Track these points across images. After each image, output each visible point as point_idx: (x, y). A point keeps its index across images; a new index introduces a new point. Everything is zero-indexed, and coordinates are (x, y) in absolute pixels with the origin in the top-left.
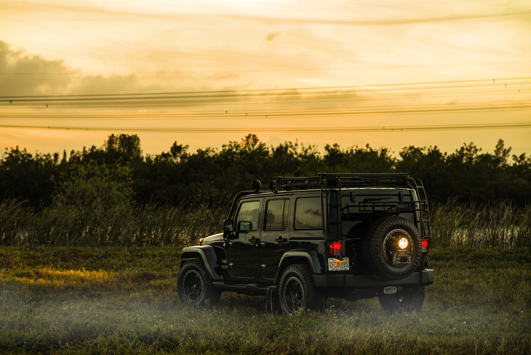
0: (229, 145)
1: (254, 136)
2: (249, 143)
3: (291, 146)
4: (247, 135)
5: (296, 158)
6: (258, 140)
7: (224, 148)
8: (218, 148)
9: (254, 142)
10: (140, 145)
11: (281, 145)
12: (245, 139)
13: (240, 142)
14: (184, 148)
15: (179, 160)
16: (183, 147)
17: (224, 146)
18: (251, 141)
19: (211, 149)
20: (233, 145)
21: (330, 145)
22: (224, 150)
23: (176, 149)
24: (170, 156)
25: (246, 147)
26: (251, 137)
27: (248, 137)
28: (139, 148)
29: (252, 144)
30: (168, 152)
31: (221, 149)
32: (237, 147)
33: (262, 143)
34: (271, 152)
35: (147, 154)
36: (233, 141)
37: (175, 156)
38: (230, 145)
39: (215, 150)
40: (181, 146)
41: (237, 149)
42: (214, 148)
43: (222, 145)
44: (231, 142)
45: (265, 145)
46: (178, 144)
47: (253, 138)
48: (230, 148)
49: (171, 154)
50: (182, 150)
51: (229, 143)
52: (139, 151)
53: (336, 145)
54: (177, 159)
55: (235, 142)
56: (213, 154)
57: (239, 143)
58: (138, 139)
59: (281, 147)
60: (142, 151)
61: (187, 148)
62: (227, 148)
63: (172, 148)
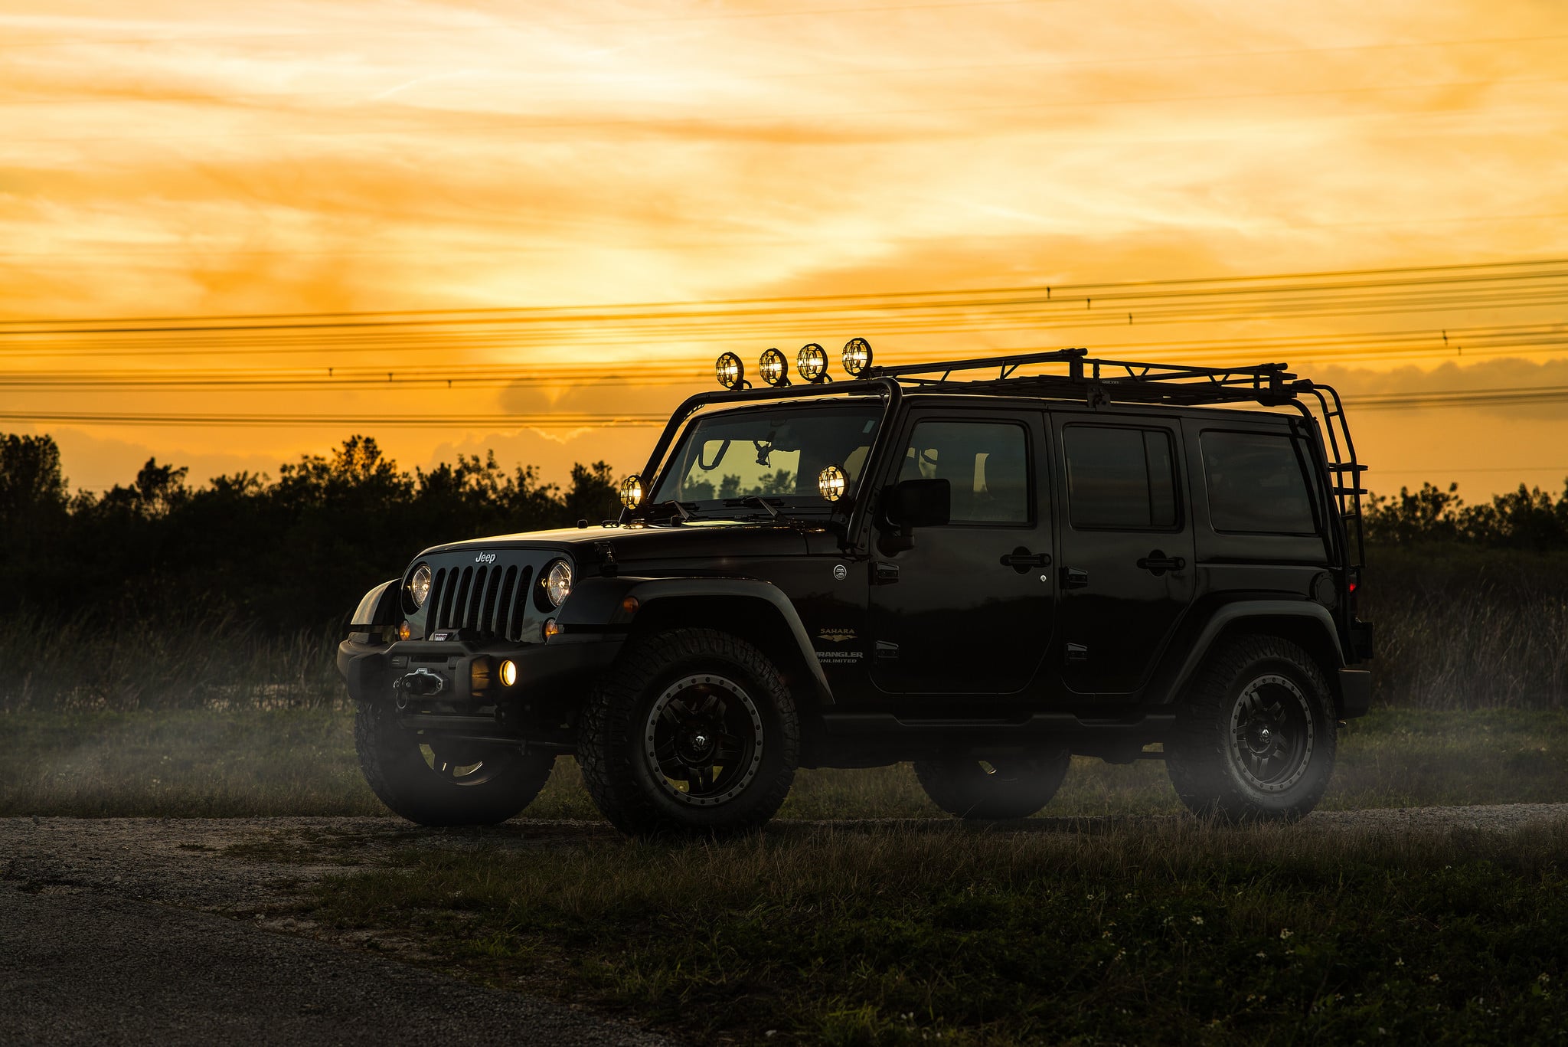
0: (299, 466)
1: (368, 441)
2: (355, 461)
3: (477, 469)
4: (348, 439)
5: (494, 501)
6: (379, 453)
7: (287, 474)
8: (270, 475)
9: (368, 458)
10: (60, 465)
11: (442, 465)
12: (343, 450)
13: (330, 458)
14: (175, 473)
15: (159, 506)
16: (174, 469)
17: (284, 469)
18: (359, 455)
19: (250, 476)
20: (310, 466)
21: (584, 466)
22: (285, 480)
23: (154, 476)
24: (137, 495)
25: (346, 471)
26: (360, 445)
27: (351, 445)
28: (58, 472)
29: (362, 462)
30: (132, 487)
31: (276, 479)
32: (321, 470)
33: (387, 460)
34: (418, 486)
35: (80, 491)
36: (311, 457)
37: (149, 497)
38: (304, 467)
39: (260, 479)
40: (166, 468)
41: (320, 477)
42: (257, 474)
43: (280, 466)
44: (306, 457)
45: (395, 467)
46: (159, 465)
47: (366, 448)
48: (303, 473)
49: (138, 490)
50: (170, 478)
51: (301, 461)
52: (56, 482)
53: (600, 467)
54: (154, 504)
55: (316, 458)
56: (255, 489)
57: (328, 462)
58: (54, 448)
59: (444, 471)
60: (66, 481)
61: (183, 475)
62: (294, 474)
63: (141, 475)
